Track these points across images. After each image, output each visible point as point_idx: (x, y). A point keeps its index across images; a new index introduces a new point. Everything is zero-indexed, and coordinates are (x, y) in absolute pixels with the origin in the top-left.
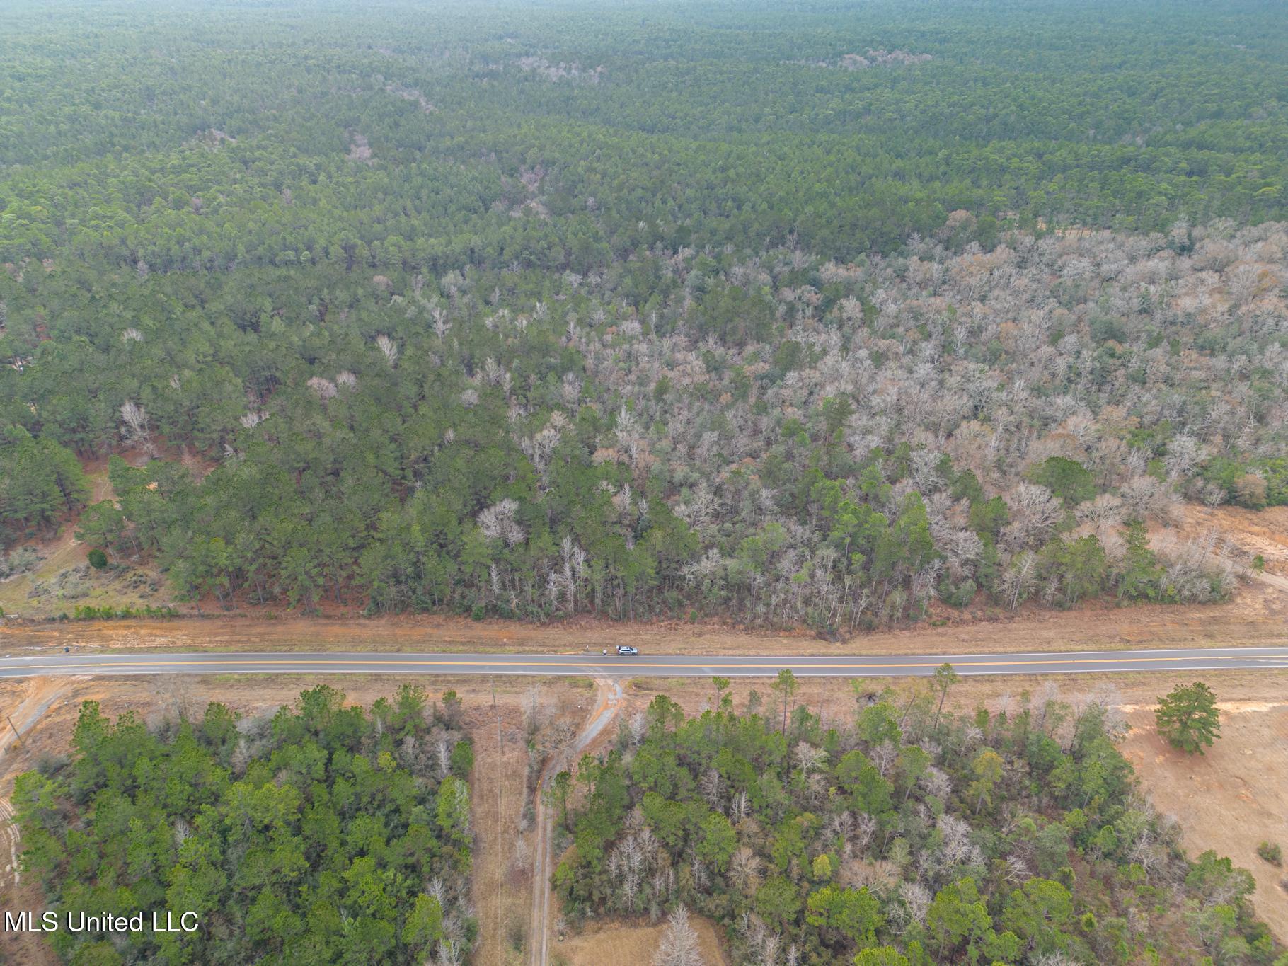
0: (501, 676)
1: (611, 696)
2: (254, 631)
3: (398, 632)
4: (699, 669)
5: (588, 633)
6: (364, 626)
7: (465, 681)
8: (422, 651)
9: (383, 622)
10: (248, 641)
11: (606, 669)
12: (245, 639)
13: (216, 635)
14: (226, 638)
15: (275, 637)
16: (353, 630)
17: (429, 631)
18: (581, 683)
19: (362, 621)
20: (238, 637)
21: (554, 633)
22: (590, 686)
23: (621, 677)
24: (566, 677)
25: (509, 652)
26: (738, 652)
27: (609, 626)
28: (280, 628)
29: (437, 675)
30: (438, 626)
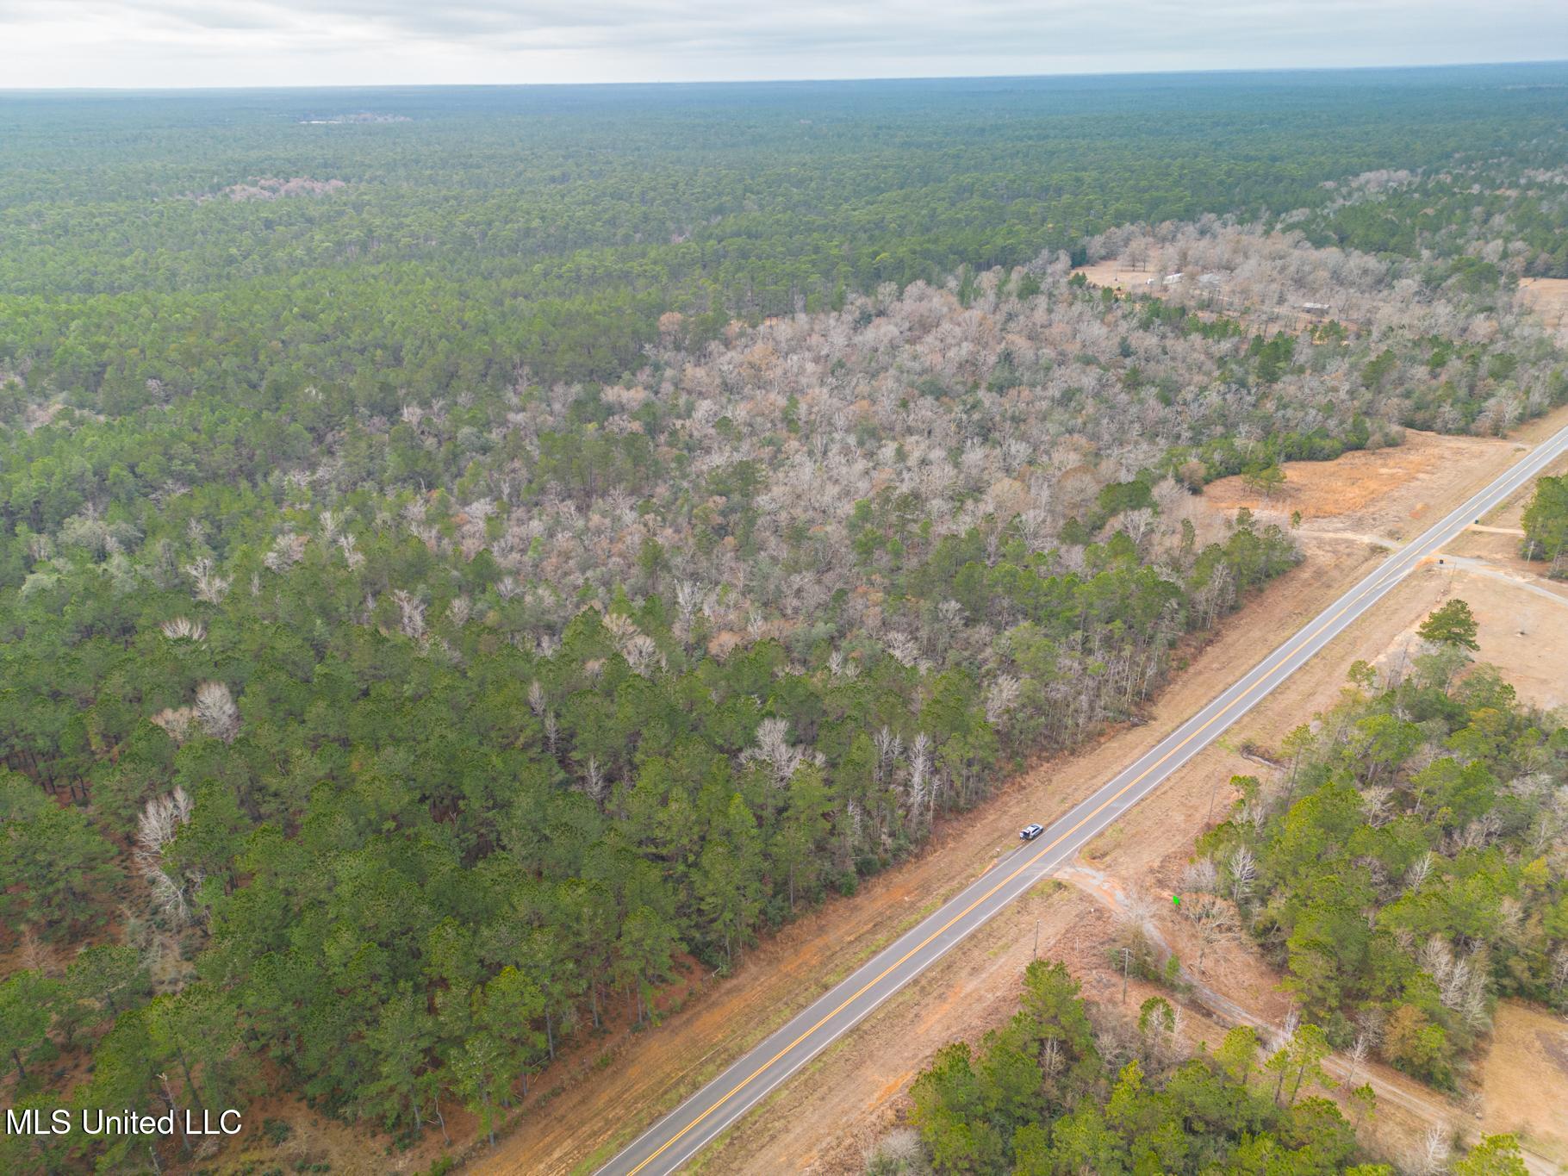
0: (973, 936)
1: (1096, 882)
2: (600, 1102)
3: (787, 968)
4: (1110, 810)
5: (968, 839)
6: (738, 989)
7: (949, 967)
8: (849, 970)
9: (753, 969)
10: (609, 1123)
11: (1047, 859)
12: (598, 1124)
13: (548, 1151)
14: (568, 1144)
15: (641, 1087)
16: (735, 1004)
17: (819, 942)
18: (1048, 890)
19: (728, 985)
20: (586, 1129)
21: (938, 860)
22: (1059, 886)
23: (1069, 858)
24: (1027, 892)
25: (935, 908)
26: (1109, 774)
27: (975, 820)
28: (633, 1072)
29: (916, 982)
30: (822, 930)
